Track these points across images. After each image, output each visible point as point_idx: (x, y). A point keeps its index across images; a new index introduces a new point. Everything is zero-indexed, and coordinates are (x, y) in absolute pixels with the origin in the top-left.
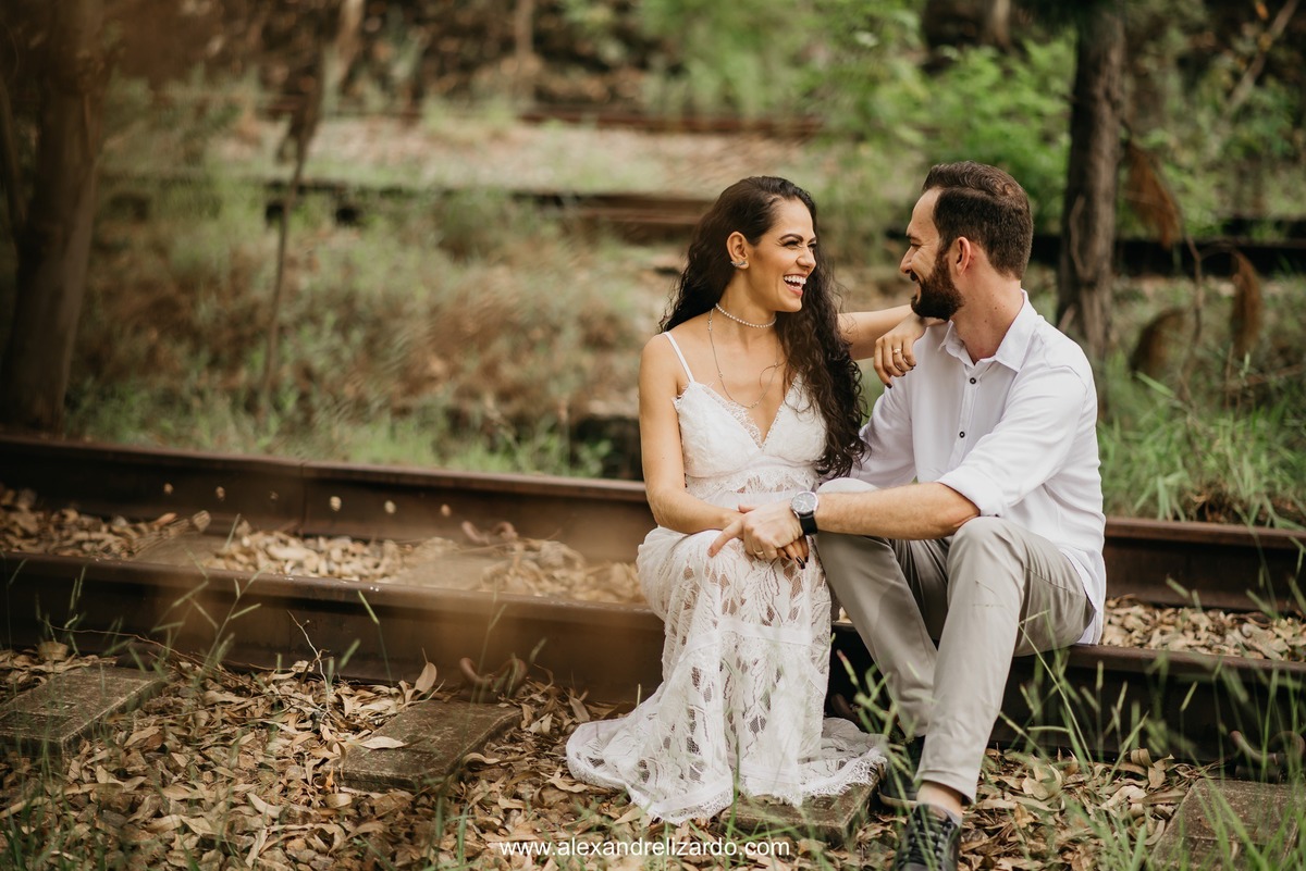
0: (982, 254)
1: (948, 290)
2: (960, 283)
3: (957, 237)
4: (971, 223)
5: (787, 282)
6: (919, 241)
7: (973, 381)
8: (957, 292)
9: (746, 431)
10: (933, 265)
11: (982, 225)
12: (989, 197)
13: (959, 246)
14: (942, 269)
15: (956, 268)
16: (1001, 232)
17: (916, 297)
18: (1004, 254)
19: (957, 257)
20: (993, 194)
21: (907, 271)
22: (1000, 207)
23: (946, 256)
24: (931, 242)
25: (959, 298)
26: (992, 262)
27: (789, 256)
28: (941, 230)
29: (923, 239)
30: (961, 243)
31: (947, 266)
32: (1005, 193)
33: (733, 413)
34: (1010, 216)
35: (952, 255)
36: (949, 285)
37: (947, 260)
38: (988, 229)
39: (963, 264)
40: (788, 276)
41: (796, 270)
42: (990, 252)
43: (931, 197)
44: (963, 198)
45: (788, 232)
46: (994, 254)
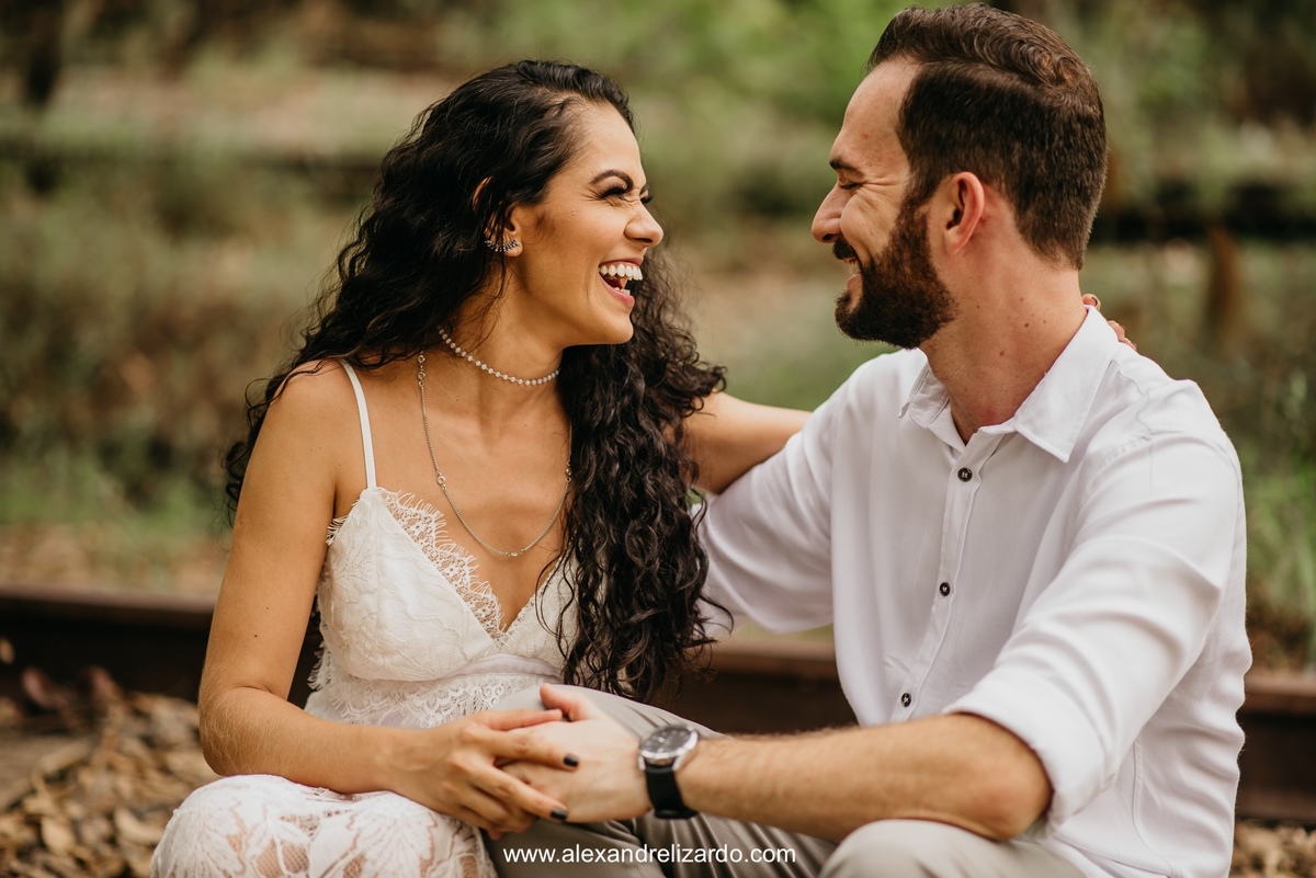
0: (1005, 213)
1: (922, 283)
2: (952, 272)
3: (953, 172)
4: (986, 144)
5: (606, 278)
6: (860, 174)
7: (965, 475)
8: (942, 289)
9: (467, 607)
10: (892, 225)
11: (1010, 150)
12: (1028, 88)
13: (955, 191)
14: (911, 237)
15: (943, 236)
16: (1050, 165)
17: (846, 300)
18: (1050, 214)
19: (949, 213)
20: (1035, 81)
21: (827, 238)
22: (1051, 109)
23: (923, 209)
24: (890, 180)
25: (945, 303)
26: (1023, 230)
27: (610, 221)
28: (913, 154)
29: (869, 174)
30: (963, 185)
31: (924, 231)
32: (1059, 80)
33: (445, 565)
34: (1070, 131)
35: (938, 210)
36: (926, 271)
37: (924, 220)
38: (1023, 159)
39: (962, 231)
40: (608, 263)
41: (623, 251)
42: (1021, 209)
43: (894, 80)
44: (968, 86)
45: (605, 167)
46: (1030, 214)
